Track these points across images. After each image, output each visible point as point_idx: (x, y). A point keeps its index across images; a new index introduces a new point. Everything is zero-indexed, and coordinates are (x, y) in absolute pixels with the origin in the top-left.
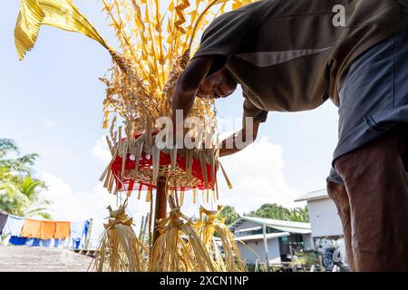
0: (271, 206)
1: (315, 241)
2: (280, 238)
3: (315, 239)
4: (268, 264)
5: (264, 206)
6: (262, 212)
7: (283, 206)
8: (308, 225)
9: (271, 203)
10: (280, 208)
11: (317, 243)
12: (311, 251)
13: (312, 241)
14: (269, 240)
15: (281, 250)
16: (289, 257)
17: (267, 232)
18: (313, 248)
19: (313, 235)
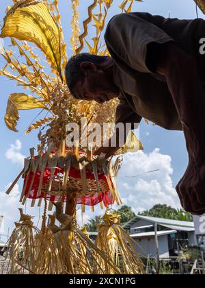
0: (162, 207)
1: (197, 238)
2: (169, 235)
3: (198, 236)
4: (158, 258)
5: (156, 207)
6: (154, 212)
7: (172, 207)
8: (192, 224)
9: (162, 204)
10: (170, 208)
11: (200, 240)
12: (195, 247)
13: (195, 238)
14: (160, 237)
15: (169, 246)
16: (176, 252)
17: (158, 230)
18: (196, 244)
19: (196, 233)
